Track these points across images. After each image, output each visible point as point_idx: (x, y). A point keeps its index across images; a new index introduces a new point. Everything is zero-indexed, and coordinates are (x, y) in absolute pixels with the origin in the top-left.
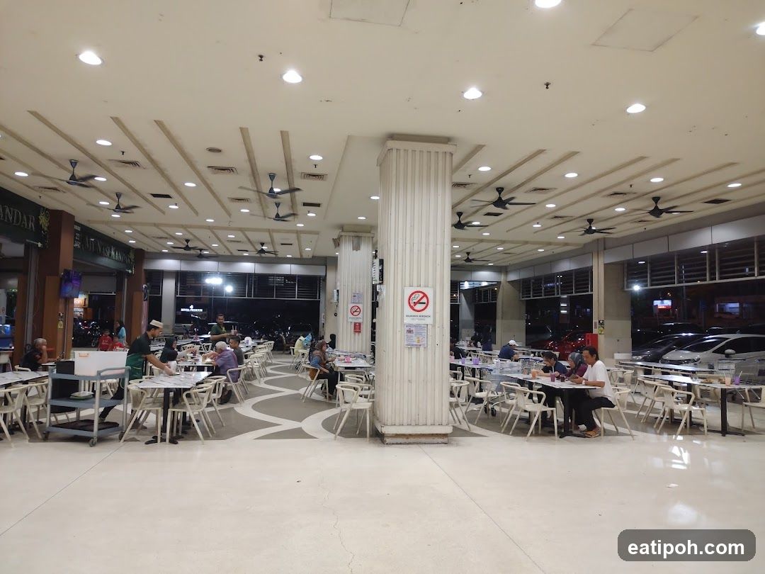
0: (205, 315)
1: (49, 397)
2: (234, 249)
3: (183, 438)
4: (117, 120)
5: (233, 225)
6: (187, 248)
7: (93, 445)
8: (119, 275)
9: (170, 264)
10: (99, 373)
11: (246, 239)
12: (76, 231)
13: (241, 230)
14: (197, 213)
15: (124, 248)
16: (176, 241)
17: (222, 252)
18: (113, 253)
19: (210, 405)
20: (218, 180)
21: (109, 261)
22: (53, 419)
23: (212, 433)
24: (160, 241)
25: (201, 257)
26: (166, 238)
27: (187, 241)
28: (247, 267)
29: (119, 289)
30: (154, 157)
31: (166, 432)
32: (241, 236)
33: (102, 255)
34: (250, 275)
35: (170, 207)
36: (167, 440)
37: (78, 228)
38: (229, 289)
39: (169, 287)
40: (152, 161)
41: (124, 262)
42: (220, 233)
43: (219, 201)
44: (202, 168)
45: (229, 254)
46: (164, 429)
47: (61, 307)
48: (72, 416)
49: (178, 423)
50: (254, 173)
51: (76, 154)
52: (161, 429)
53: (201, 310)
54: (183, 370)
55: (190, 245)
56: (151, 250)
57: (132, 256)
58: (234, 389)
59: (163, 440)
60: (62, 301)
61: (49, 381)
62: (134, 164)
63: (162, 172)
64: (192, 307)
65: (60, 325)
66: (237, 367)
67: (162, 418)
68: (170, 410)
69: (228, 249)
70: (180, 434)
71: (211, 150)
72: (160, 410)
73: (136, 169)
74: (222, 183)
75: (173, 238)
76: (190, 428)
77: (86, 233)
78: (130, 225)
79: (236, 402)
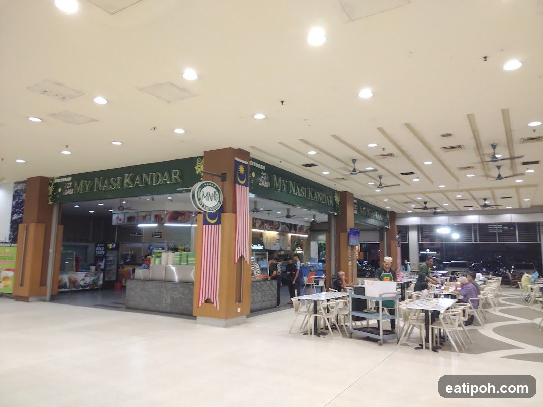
0: (439, 256)
1: (351, 310)
2: (461, 206)
3: (441, 348)
4: (380, 129)
5: (460, 188)
6: (426, 208)
7: (380, 345)
8: (381, 230)
9: (413, 221)
10: (380, 296)
11: (471, 198)
12: (355, 203)
13: (467, 190)
14: (432, 182)
15: (383, 212)
16: (417, 204)
17: (452, 208)
18: (376, 215)
19: (459, 325)
20: (449, 157)
21: (374, 221)
22: (354, 324)
23: (464, 348)
24: (406, 204)
25: (436, 213)
26: (411, 202)
27: (425, 203)
28: (473, 219)
29: (382, 239)
30: (403, 148)
31: (429, 342)
32: (467, 196)
33: (369, 217)
34: (475, 225)
35: (414, 180)
36: (431, 349)
37: (356, 201)
38: (456, 236)
39: (413, 236)
40: (402, 151)
41: (383, 221)
42: (450, 195)
43: (449, 171)
44: (437, 149)
45: (457, 210)
46: (427, 340)
47: (350, 251)
48: (364, 323)
49: (437, 337)
50: (478, 147)
51: (356, 155)
52: (425, 339)
53: (436, 253)
54: (433, 296)
55: (428, 205)
56: (400, 211)
57: (388, 216)
58: (476, 315)
59: (427, 348)
60: (350, 248)
61: (350, 299)
62: (391, 155)
63: (408, 157)
64: (428, 250)
65: (350, 264)
66: (477, 297)
67: (425, 331)
68: (431, 326)
69: (456, 206)
70: (439, 345)
71: (444, 136)
72: (423, 325)
73: (392, 159)
74: (451, 158)
75: (415, 202)
76: (445, 341)
77: (360, 204)
78: (386, 196)
79: (478, 324)
